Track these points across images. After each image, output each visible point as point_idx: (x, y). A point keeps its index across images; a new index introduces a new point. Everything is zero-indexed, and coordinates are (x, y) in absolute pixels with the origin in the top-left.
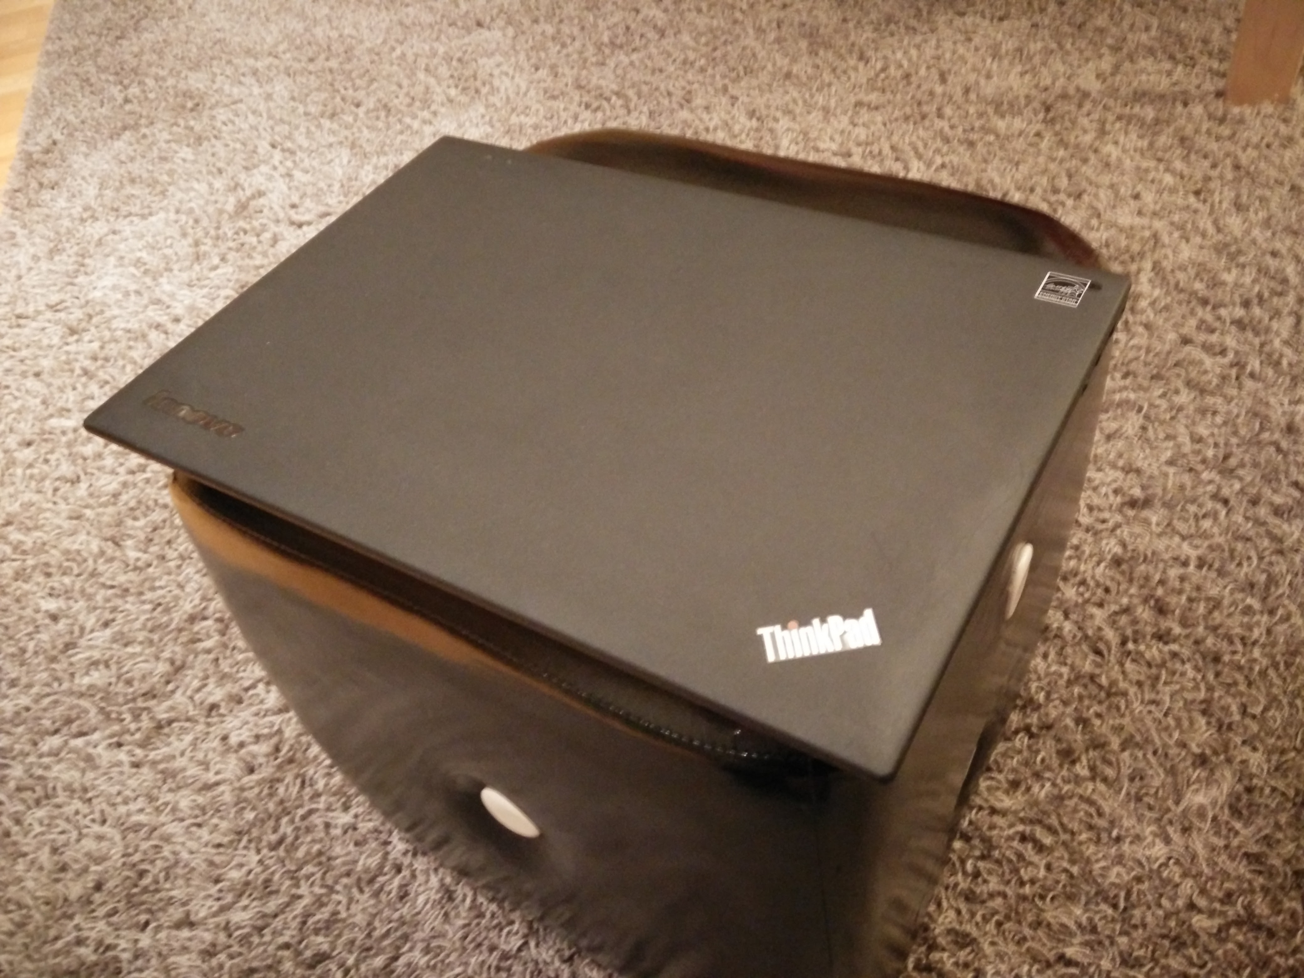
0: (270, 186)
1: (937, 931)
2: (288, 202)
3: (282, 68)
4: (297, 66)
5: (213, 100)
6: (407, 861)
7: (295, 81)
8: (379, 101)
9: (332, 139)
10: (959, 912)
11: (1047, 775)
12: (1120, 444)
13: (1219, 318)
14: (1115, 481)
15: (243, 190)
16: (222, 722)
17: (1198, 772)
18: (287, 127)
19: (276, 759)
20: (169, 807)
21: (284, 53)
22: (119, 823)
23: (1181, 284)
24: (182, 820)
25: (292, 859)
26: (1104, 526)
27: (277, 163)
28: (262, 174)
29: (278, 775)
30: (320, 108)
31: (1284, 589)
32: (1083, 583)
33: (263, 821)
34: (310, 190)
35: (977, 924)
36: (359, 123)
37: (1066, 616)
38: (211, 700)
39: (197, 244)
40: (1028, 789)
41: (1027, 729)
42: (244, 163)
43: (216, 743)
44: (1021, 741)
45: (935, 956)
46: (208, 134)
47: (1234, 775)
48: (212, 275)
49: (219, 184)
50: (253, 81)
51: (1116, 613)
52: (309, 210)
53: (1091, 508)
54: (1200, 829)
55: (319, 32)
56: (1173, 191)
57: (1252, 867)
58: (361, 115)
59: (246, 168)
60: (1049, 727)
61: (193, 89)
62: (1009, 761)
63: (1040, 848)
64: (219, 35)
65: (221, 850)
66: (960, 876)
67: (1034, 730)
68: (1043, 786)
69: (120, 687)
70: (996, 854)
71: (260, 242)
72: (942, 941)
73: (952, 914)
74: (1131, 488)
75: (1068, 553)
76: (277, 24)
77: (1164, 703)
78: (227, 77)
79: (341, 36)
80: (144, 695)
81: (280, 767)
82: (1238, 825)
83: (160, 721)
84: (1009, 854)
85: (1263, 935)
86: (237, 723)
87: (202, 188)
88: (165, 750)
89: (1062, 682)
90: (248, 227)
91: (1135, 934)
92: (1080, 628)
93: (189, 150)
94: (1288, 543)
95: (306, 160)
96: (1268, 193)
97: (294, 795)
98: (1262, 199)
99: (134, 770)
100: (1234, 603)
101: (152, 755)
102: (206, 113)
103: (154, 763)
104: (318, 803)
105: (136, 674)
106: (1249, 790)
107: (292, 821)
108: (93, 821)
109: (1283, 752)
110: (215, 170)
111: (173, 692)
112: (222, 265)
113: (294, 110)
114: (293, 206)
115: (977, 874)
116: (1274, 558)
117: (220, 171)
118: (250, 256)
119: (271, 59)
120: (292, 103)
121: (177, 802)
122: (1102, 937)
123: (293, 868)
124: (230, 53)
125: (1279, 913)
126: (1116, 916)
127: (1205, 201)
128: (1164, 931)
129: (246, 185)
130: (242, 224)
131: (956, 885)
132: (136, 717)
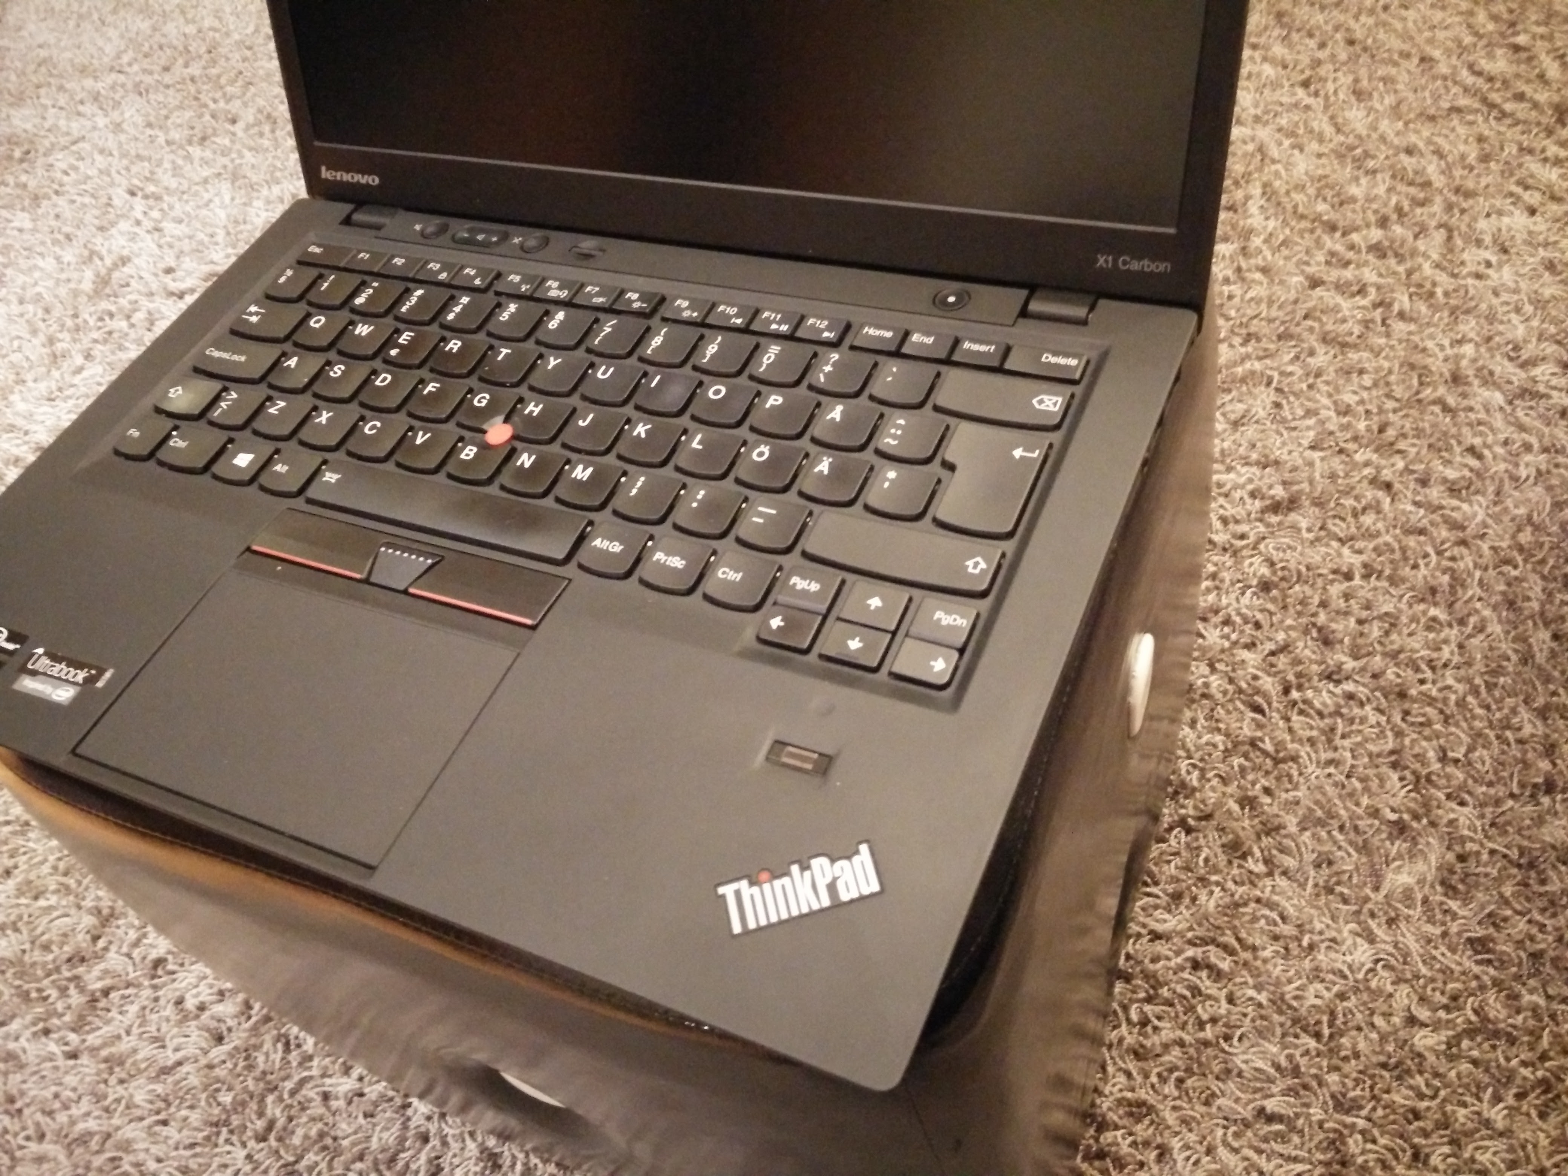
0: (135, 247)
1: (1105, 1106)
2: (162, 265)
3: (130, 86)
4: (148, 79)
5: (47, 143)
6: (433, 1128)
7: (148, 102)
8: (260, 111)
9: (206, 172)
10: (1129, 1075)
11: (1214, 878)
12: (1250, 432)
13: (1352, 247)
14: (1250, 481)
15: (102, 259)
16: (174, 980)
17: (1397, 843)
18: (146, 164)
19: (249, 1018)
20: (123, 1102)
21: (130, 65)
22: (60, 1136)
23: (1301, 209)
24: (141, 1119)
25: (287, 1148)
26: (1244, 542)
27: (140, 216)
28: (122, 233)
29: (253, 1041)
30: (187, 132)
31: (1474, 590)
32: (1227, 622)
33: (244, 1104)
34: (186, 246)
35: (1153, 1086)
36: (238, 146)
37: (1212, 666)
38: (154, 955)
39: (51, 341)
40: (1194, 899)
41: (1182, 823)
42: (96, 222)
43: (169, 1011)
44: (1177, 839)
45: (1108, 1137)
46: (46, 190)
47: (1441, 838)
48: (77, 380)
49: (69, 255)
50: (95, 109)
51: (1273, 653)
52: (189, 273)
53: (1224, 521)
54: (1408, 918)
55: (171, 28)
56: (1275, 85)
57: (1479, 957)
58: (240, 134)
59: (101, 229)
60: (1208, 817)
61: (19, 131)
62: (1165, 868)
63: (1217, 974)
64: (43, 53)
65: (198, 1150)
66: (1124, 1028)
67: (1191, 822)
68: (1212, 893)
69: (37, 956)
70: (1165, 992)
71: (132, 326)
72: (1113, 1117)
73: (1122, 1079)
74: (1270, 487)
75: (1205, 584)
76: (116, 27)
77: (1345, 762)
78: (61, 108)
79: (200, 31)
80: (69, 960)
81: (255, 1030)
82: (1454, 905)
83: (93, 993)
84: (1180, 989)
85: (1502, 1043)
86: (192, 979)
87: (48, 264)
88: (106, 1030)
89: (1217, 754)
90: (113, 308)
91: (1347, 1068)
92: (1231, 681)
93: (26, 215)
94: (1472, 528)
95: (177, 206)
96: (1393, 71)
97: (277, 1065)
98: (1386, 80)
99: (71, 1062)
100: (1414, 619)
101: (92, 1039)
102: (41, 161)
103: (94, 1051)
104: (310, 1068)
105: (53, 935)
106: (1462, 858)
107: (281, 1099)
108: (28, 1138)
109: (1498, 802)
110: (61, 237)
111: (106, 949)
112: (88, 364)
113: (152, 139)
114: (169, 271)
115: (1144, 1022)
116: (1456, 551)
117: (68, 237)
118: (121, 348)
119: (114, 76)
120: (149, 131)
121: (131, 1096)
122: (1307, 1079)
123: (291, 1159)
124: (61, 76)
125: (1518, 1012)
126: (1321, 1047)
127: (1316, 94)
128: (1382, 1058)
129: (104, 252)
130: (105, 305)
131: (1121, 1040)
132: (63, 992)
